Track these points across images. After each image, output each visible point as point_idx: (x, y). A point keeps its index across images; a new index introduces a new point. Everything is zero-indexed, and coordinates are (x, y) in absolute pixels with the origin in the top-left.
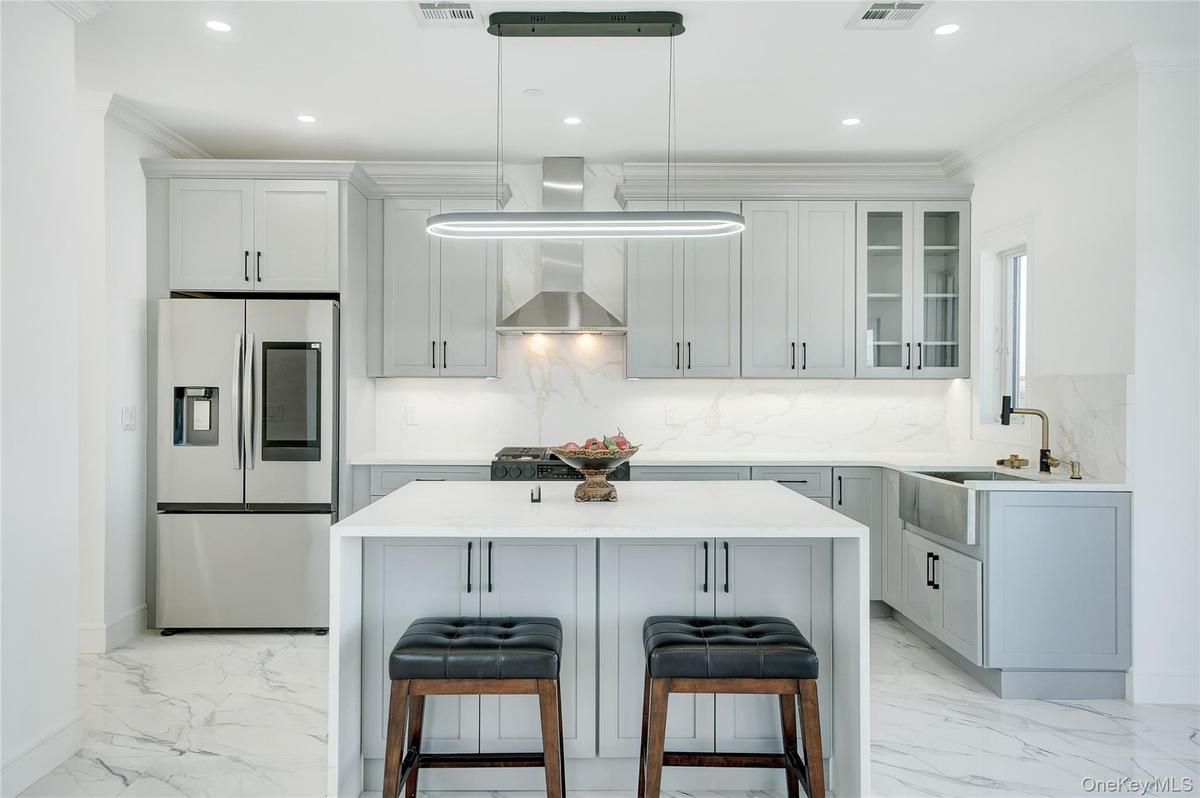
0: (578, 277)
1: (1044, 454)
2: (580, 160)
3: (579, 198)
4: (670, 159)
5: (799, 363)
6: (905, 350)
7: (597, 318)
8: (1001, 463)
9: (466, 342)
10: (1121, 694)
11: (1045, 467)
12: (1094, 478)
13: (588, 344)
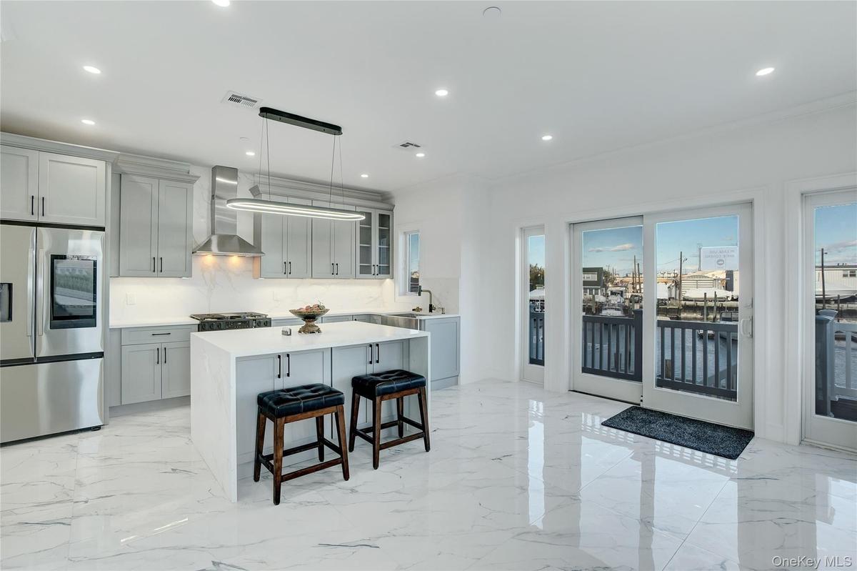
0: (234, 227)
1: (431, 306)
2: (236, 170)
3: (234, 189)
4: (269, 174)
5: (335, 272)
6: (373, 267)
7: (243, 246)
8: (413, 310)
9: (171, 257)
10: (457, 383)
11: (431, 311)
12: (448, 313)
13: (235, 260)
